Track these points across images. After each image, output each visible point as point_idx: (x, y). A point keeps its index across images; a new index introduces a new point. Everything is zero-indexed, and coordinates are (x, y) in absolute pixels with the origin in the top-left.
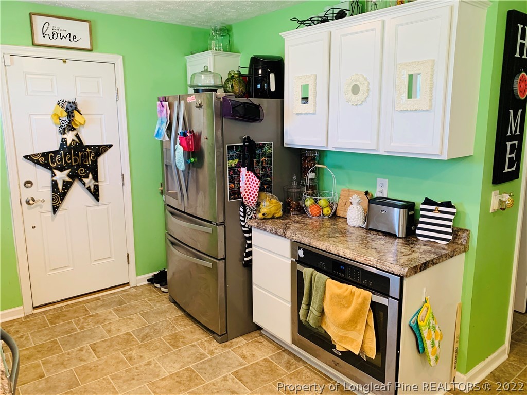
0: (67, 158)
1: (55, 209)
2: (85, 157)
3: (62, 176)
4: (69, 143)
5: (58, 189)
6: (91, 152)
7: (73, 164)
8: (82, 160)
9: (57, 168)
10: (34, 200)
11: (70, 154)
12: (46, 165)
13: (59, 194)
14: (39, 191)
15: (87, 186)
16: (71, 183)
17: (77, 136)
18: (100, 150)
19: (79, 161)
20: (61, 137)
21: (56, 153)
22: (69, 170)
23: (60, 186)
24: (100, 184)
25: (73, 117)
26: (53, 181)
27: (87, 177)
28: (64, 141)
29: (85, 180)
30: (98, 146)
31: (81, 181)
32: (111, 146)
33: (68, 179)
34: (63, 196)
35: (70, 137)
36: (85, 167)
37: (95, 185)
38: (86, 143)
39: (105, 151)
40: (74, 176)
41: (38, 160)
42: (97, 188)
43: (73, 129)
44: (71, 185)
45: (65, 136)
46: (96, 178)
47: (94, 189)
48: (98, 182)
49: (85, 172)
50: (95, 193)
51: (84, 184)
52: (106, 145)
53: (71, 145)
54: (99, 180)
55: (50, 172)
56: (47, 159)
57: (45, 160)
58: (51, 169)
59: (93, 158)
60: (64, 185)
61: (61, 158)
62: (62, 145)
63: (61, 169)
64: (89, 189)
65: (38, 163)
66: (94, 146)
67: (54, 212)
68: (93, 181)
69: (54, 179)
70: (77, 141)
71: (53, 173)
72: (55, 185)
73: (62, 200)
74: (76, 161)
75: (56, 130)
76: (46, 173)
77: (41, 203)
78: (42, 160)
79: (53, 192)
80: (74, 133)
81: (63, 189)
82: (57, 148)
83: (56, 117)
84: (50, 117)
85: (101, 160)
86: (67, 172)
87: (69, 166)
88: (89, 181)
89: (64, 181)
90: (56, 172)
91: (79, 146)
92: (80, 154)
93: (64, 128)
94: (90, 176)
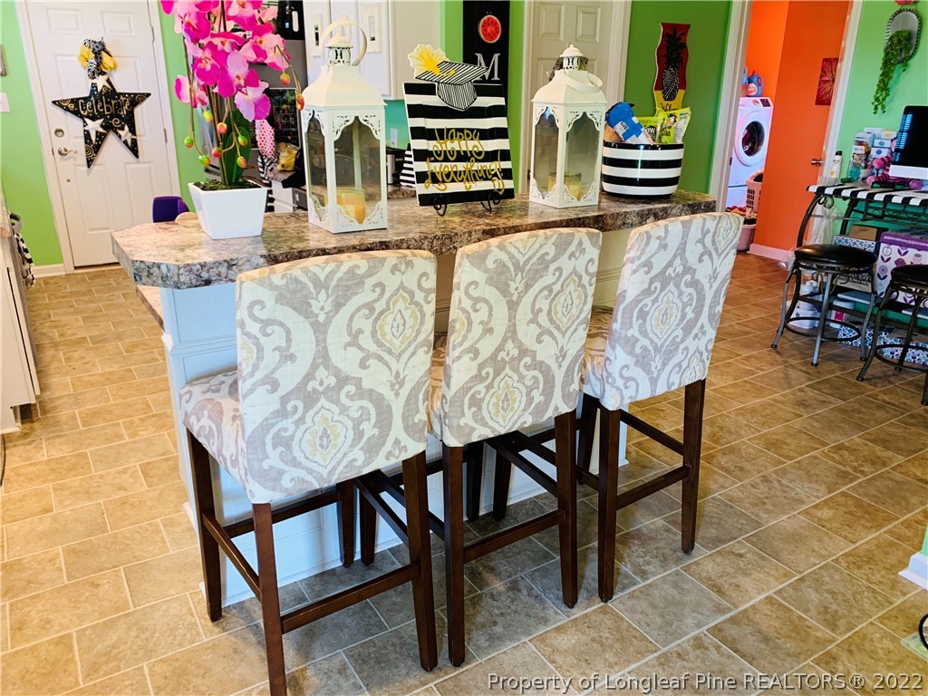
0: (99, 106)
1: (90, 162)
2: (119, 106)
3: (94, 126)
4: (99, 90)
5: (91, 140)
6: (125, 101)
7: (106, 113)
8: (116, 110)
9: (88, 117)
10: (66, 150)
11: (102, 101)
12: (76, 113)
13: (94, 147)
14: (72, 140)
15: (123, 139)
16: (105, 135)
17: (108, 81)
18: (137, 99)
19: (113, 110)
20: (91, 81)
21: (87, 100)
22: (102, 120)
23: (93, 137)
24: (139, 139)
25: (101, 58)
26: (85, 131)
27: (123, 129)
28: (94, 86)
29: (120, 132)
30: (134, 94)
31: (117, 133)
32: (148, 95)
33: (101, 130)
34: (97, 148)
35: (101, 82)
36: (120, 117)
37: (132, 139)
38: (119, 90)
39: (142, 101)
40: (108, 127)
41: (67, 107)
42: (134, 142)
43: (103, 73)
44: (105, 137)
45: (94, 81)
46: (133, 131)
47: (132, 143)
48: (135, 135)
49: (120, 123)
50: (134, 148)
51: (120, 137)
52: (143, 94)
53: (102, 91)
54: (137, 133)
55: (82, 120)
56: (77, 106)
57: (75, 107)
58: (82, 117)
59: (129, 107)
60: (97, 136)
61: (92, 106)
62: (92, 92)
63: (94, 118)
64: (125, 142)
65: (67, 109)
66: (129, 94)
67: (89, 166)
68: (130, 134)
69: (86, 128)
70: (109, 87)
71: (85, 122)
72: (87, 136)
73: (96, 153)
74: (108, 110)
75: (85, 74)
76: (77, 122)
77: (75, 155)
78: (72, 106)
79: (86, 143)
80: (105, 77)
81: (96, 141)
82: (87, 95)
83: (83, 59)
84: (76, 58)
85: (137, 111)
86: (100, 121)
87: (102, 115)
88: (125, 134)
89: (97, 132)
90: (87, 120)
91: (111, 93)
92: (113, 102)
93: (93, 72)
94: (126, 128)
